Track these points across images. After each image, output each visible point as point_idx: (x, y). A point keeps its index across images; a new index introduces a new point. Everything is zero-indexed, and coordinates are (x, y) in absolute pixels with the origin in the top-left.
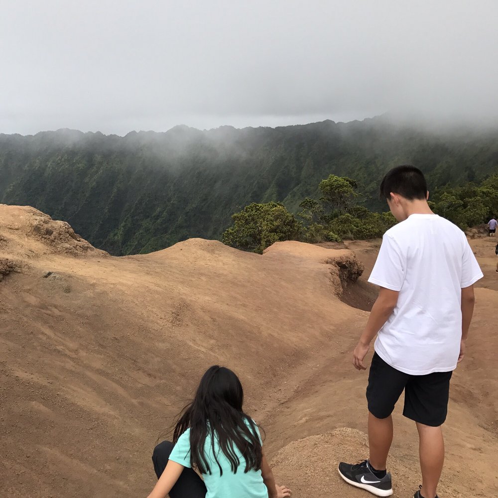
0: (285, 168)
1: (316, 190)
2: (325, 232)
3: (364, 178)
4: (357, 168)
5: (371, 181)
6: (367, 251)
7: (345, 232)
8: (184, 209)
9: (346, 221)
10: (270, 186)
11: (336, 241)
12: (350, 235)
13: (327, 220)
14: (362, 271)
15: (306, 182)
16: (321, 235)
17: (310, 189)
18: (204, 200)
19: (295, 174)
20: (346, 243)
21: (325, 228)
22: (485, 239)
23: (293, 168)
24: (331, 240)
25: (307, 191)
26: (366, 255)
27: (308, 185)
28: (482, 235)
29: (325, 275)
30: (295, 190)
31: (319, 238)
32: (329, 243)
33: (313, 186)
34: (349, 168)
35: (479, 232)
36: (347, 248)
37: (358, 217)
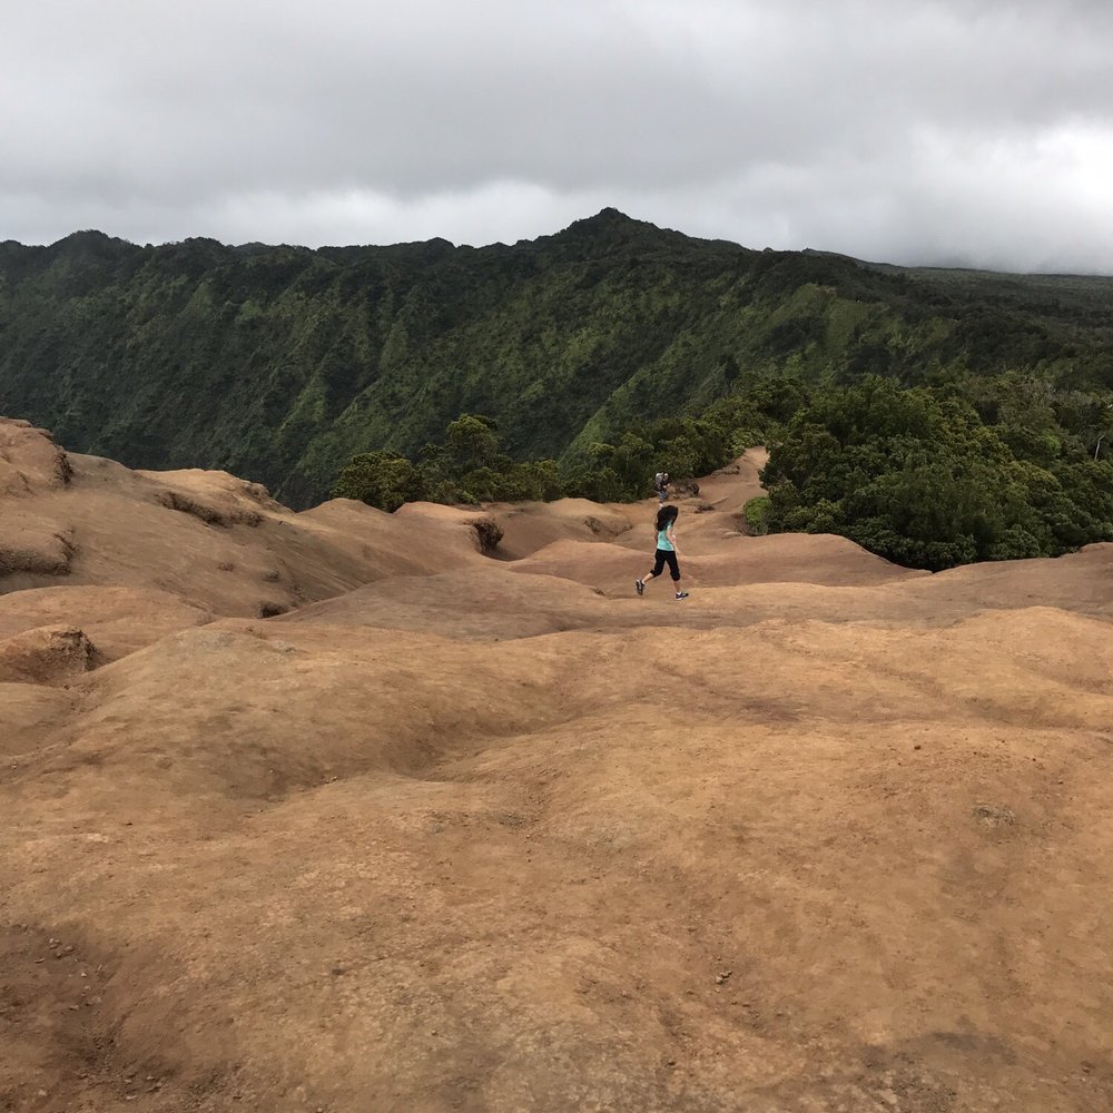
0: (343, 342)
1: (414, 395)
2: (458, 491)
3: (519, 371)
4: (503, 350)
5: (532, 379)
6: (510, 516)
7: (482, 492)
8: (100, 430)
9: (483, 477)
10: (308, 381)
11: (472, 502)
12: (489, 495)
13: (457, 475)
14: (502, 535)
15: (391, 376)
16: (453, 494)
17: (400, 392)
18: (149, 410)
19: (366, 357)
20: (484, 505)
21: (458, 486)
22: (684, 501)
23: (361, 343)
24: (465, 502)
25: (393, 395)
26: (509, 520)
27: (396, 381)
28: (682, 496)
29: (465, 533)
30: (367, 392)
31: (450, 499)
32: (463, 506)
33: (408, 385)
34: (486, 348)
35: (678, 491)
36: (484, 510)
37: (500, 471)
